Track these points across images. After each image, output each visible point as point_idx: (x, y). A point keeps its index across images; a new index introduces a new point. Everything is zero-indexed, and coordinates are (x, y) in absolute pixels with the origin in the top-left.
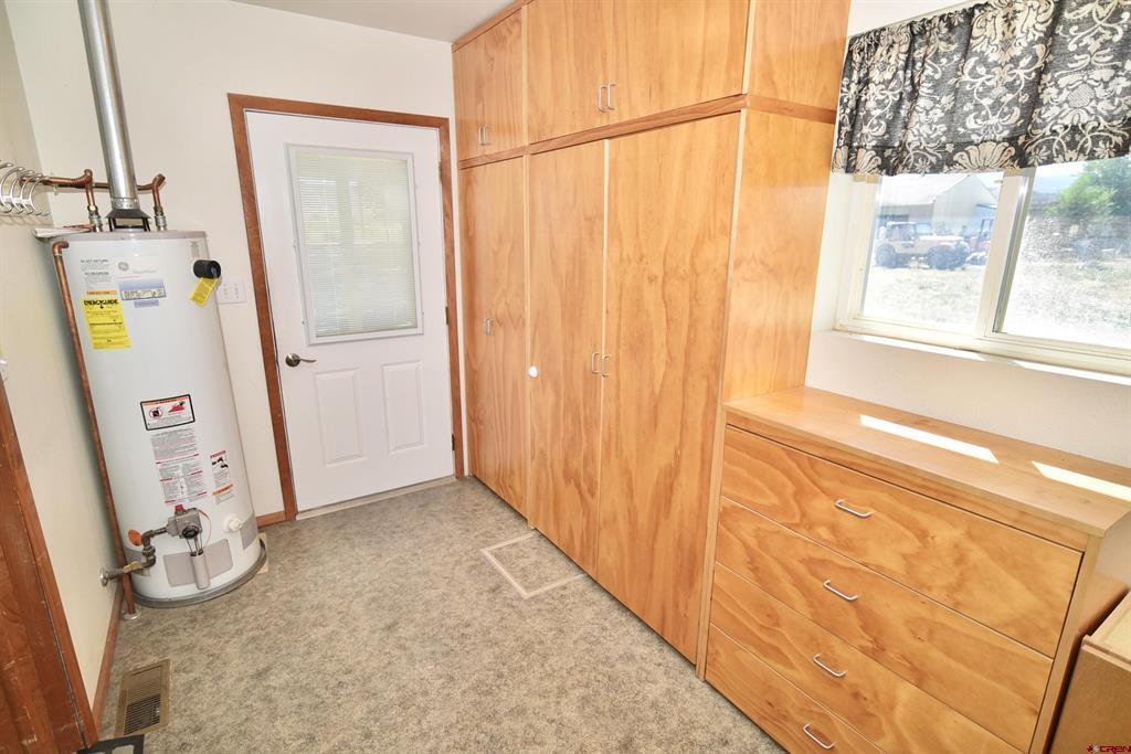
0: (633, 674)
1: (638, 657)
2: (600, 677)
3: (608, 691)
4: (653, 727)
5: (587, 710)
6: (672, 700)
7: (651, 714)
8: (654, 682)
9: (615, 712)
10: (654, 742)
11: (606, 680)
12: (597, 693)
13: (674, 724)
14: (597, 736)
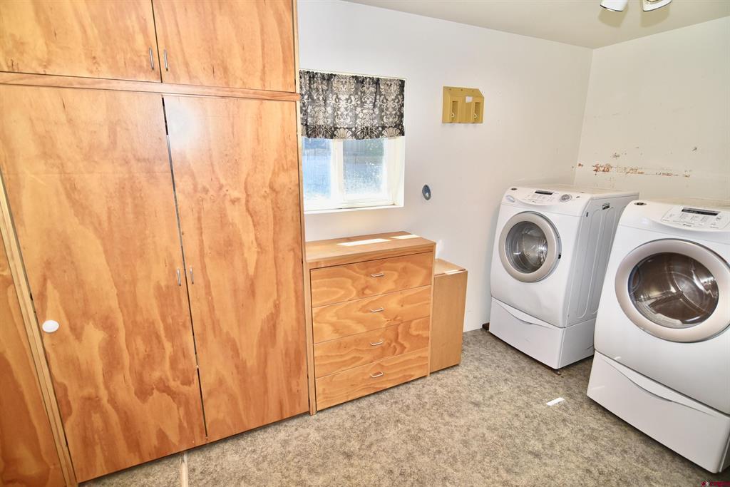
0: (299, 443)
1: (287, 438)
2: (296, 460)
3: (308, 458)
4: (338, 442)
5: (319, 471)
6: (323, 430)
7: (330, 441)
8: (309, 434)
9: (325, 456)
10: (348, 443)
11: (299, 457)
12: (308, 464)
13: (338, 433)
14: (339, 468)
